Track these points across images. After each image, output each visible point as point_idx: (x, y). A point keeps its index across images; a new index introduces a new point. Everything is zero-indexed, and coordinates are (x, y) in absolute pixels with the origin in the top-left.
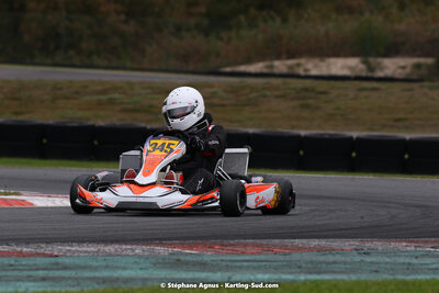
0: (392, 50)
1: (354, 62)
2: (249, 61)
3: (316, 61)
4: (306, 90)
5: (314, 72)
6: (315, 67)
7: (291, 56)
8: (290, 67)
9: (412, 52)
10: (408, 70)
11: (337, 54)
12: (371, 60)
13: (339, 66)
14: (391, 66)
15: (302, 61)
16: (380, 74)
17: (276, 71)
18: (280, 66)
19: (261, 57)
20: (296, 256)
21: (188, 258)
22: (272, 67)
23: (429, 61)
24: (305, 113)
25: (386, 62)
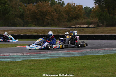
1: (86, 25)
2: (73, 26)
3: (82, 25)
4: (81, 29)
5: (82, 27)
9: (94, 24)
10: (93, 26)
11: (84, 24)
12: (89, 25)
13: (85, 26)
14: (91, 26)
15: (80, 25)
18: (77, 26)
20: (83, 52)
23: (96, 25)
24: (81, 32)
25: (91, 25)
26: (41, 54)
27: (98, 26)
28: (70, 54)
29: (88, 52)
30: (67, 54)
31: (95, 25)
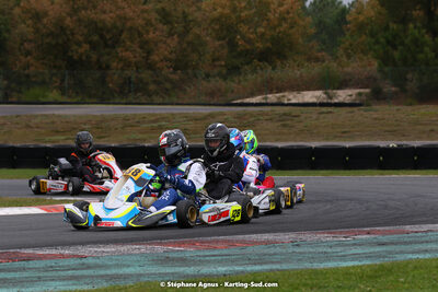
0: (343, 85)
1: (319, 93)
2: (252, 95)
3: (295, 93)
4: (285, 114)
5: (293, 101)
6: (294, 98)
7: (279, 91)
8: (279, 98)
9: (356, 86)
10: (354, 97)
11: (308, 89)
12: (330, 91)
13: (310, 96)
14: (343, 95)
15: (286, 94)
16: (336, 101)
17: (269, 101)
18: (272, 98)
19: (260, 92)
20: (250, 249)
21: (175, 255)
22: (266, 98)
23: (367, 90)
24: (285, 131)
25: (340, 92)
26: (32, 264)
27: (378, 96)
28: (183, 261)
29: (278, 250)
30: (166, 261)
31: (360, 94)
